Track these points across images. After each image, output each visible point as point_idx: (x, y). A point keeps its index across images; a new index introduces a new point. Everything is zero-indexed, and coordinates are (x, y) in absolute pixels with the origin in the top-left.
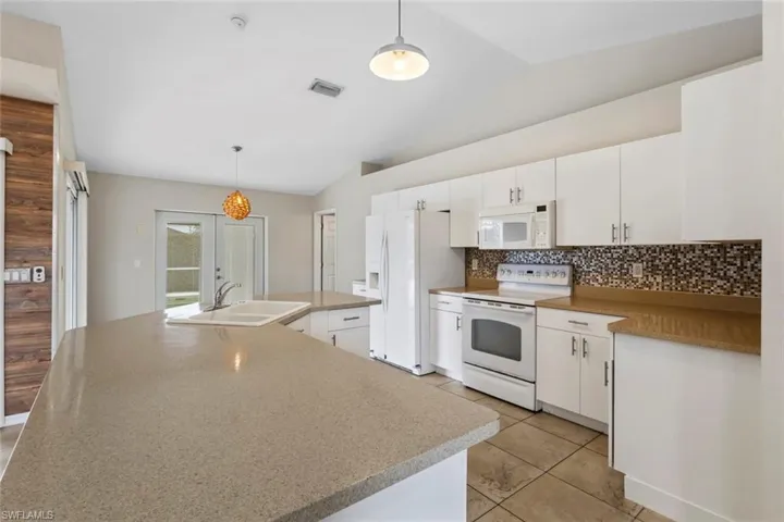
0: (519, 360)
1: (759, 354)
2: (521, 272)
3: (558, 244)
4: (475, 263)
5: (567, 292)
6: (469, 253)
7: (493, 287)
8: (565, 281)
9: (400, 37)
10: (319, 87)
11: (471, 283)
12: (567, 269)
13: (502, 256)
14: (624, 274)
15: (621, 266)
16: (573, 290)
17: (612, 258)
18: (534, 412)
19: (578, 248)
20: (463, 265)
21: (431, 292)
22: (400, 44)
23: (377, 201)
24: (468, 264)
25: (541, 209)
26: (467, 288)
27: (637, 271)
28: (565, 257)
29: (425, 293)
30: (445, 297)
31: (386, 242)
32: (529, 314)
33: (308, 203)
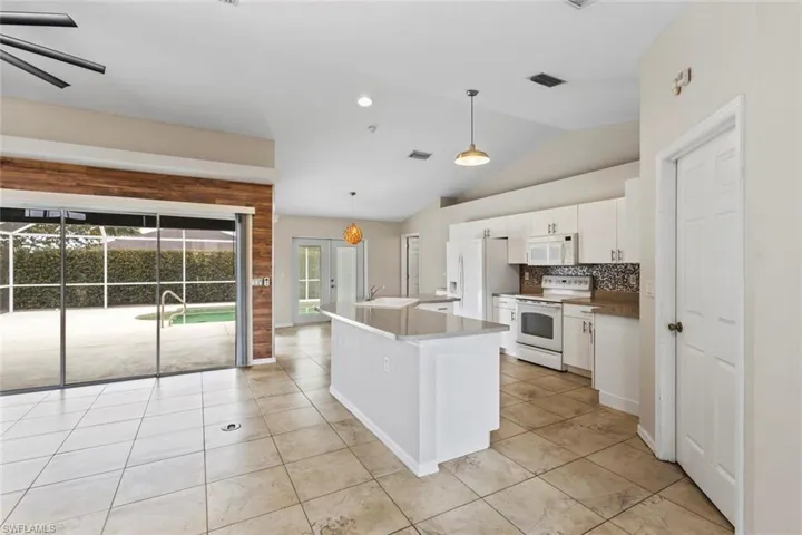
0: (552, 338)
1: (638, 318)
2: (558, 281)
3: (581, 262)
4: (527, 274)
5: (589, 295)
6: (522, 268)
7: (540, 292)
8: (587, 287)
9: (473, 146)
10: (415, 155)
11: (524, 289)
12: (588, 279)
13: (546, 270)
14: (625, 282)
15: (623, 277)
16: (593, 294)
17: (618, 272)
18: (561, 372)
19: (597, 265)
20: (518, 277)
21: (494, 295)
22: (473, 150)
23: (453, 228)
24: (522, 276)
25: (568, 239)
26: (521, 293)
28: (588, 271)
29: (489, 297)
30: (504, 298)
31: (461, 260)
32: (558, 308)
33: (398, 228)
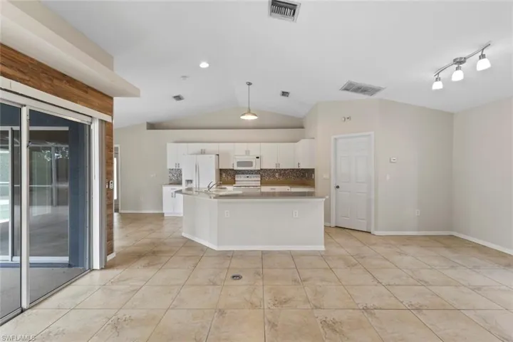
2: (245, 177)
3: (261, 168)
4: (224, 175)
6: (221, 171)
8: (259, 179)
12: (261, 176)
13: (235, 172)
14: (274, 176)
16: (261, 182)
25: (258, 158)
27: (277, 175)
31: (197, 167)
